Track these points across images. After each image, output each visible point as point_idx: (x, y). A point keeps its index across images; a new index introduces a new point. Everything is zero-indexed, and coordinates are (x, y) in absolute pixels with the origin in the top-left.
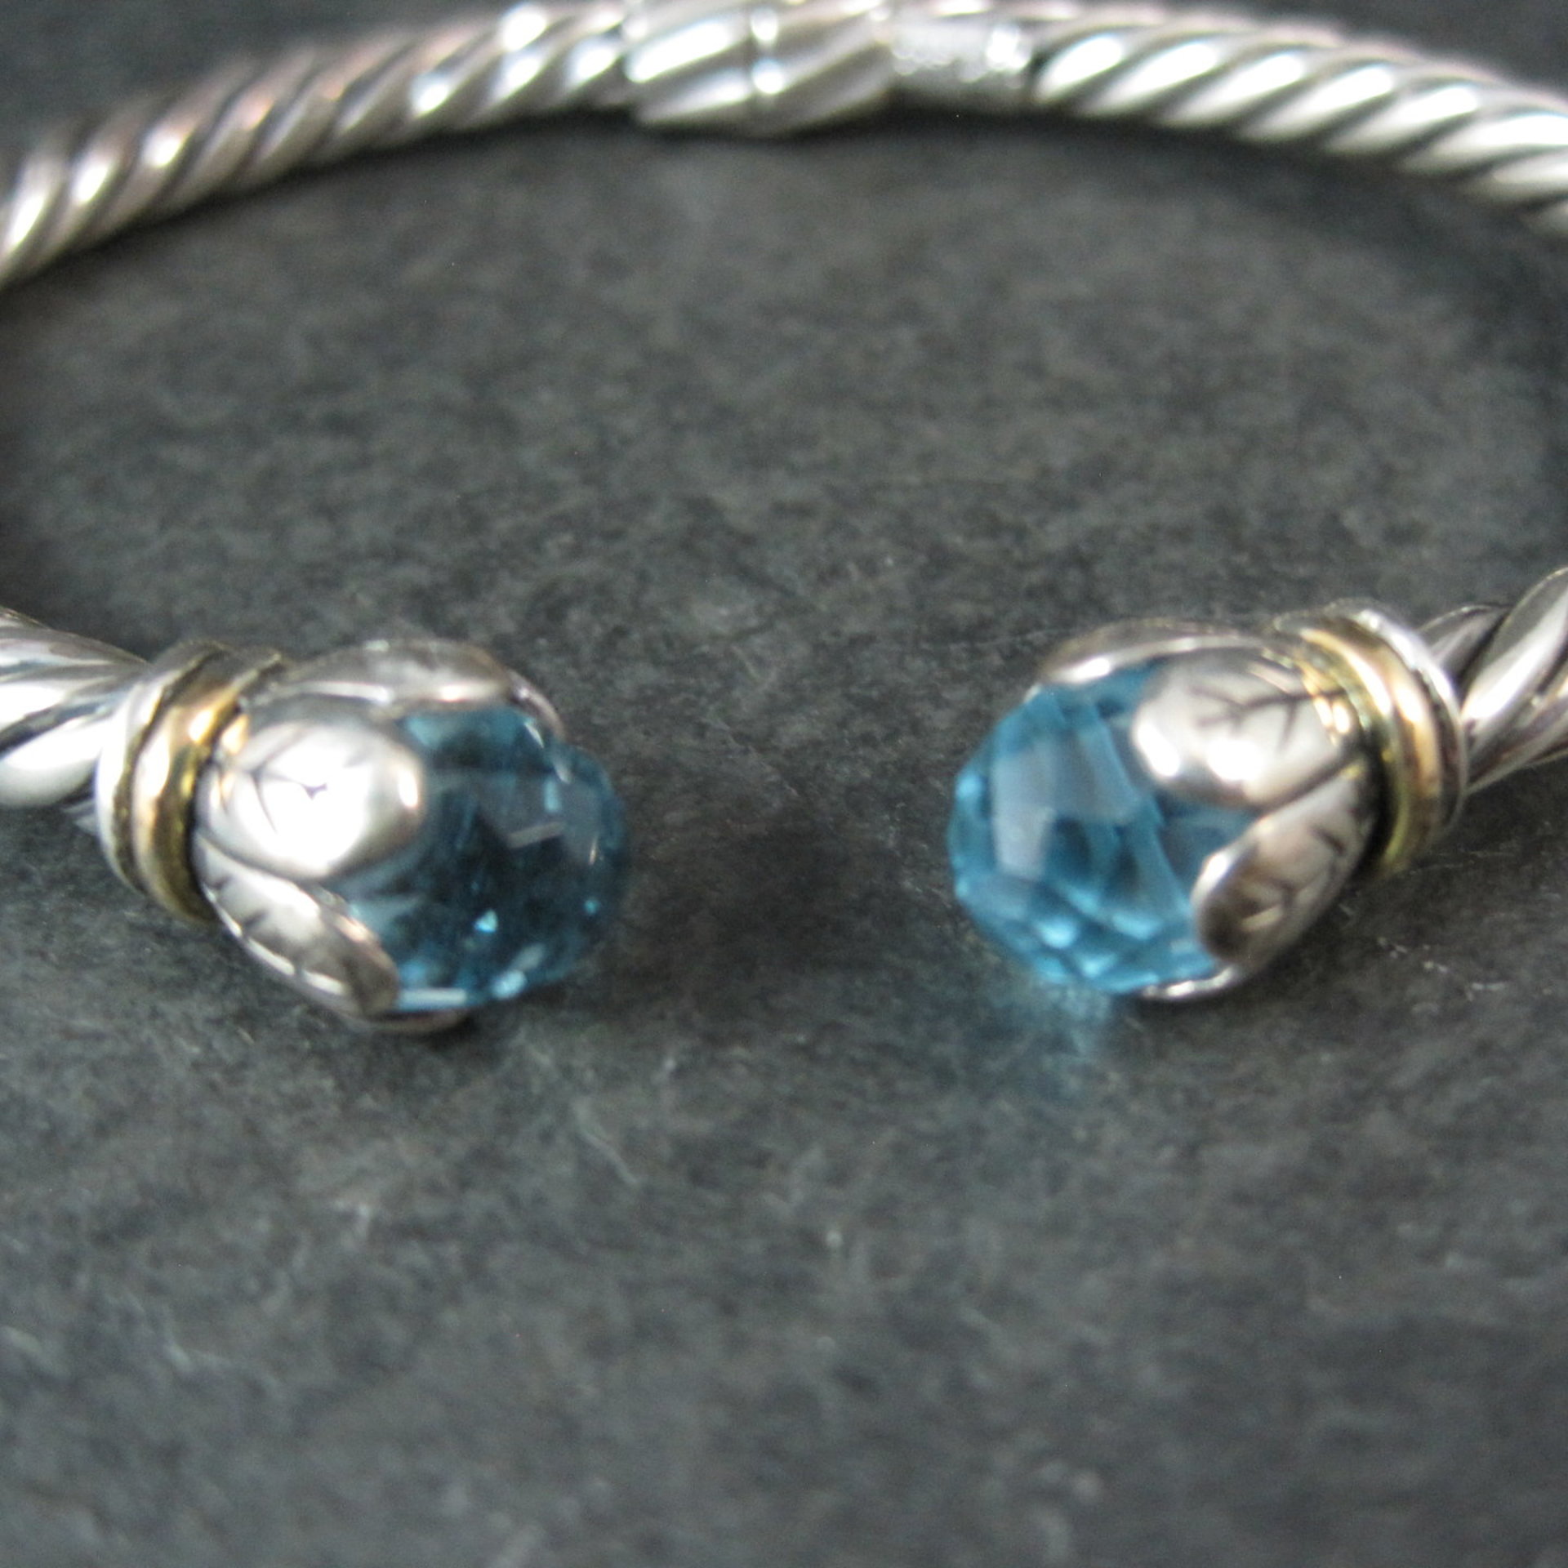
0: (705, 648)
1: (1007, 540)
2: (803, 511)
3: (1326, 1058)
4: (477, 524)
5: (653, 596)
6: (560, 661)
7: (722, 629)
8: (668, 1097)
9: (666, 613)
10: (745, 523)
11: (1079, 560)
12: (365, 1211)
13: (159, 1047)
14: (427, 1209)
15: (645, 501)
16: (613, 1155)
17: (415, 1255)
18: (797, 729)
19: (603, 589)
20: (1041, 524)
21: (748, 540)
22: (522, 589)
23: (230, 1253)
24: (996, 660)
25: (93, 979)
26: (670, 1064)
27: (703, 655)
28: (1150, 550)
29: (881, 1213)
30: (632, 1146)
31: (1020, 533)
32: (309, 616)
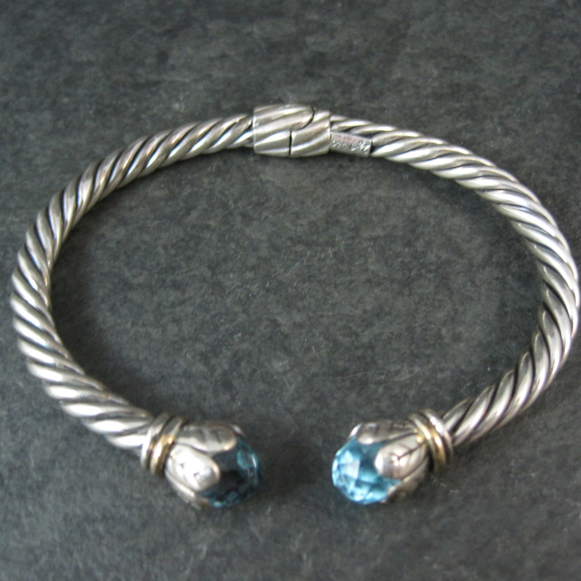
0: (276, 377)
1: (354, 338)
2: (301, 326)
3: (415, 511)
4: (216, 328)
5: (262, 358)
6: (240, 380)
7: (280, 370)
8: (269, 519)
9: (266, 364)
10: (285, 329)
11: (371, 347)
12: (205, 549)
13: (154, 502)
14: (218, 548)
15: (260, 320)
16: (257, 534)
17: (216, 560)
18: (299, 407)
19: (250, 354)
20: (363, 332)
21: (286, 336)
22: (229, 354)
23: (176, 559)
24: (348, 383)
25: (136, 482)
26: (269, 510)
27: (275, 380)
28: (390, 343)
29: (315, 551)
30: (262, 531)
31: (357, 335)
32: (175, 362)
